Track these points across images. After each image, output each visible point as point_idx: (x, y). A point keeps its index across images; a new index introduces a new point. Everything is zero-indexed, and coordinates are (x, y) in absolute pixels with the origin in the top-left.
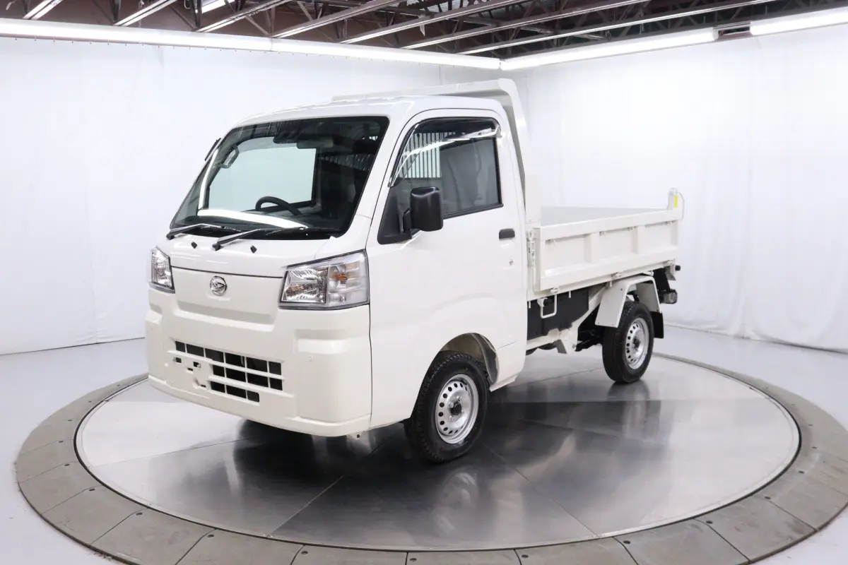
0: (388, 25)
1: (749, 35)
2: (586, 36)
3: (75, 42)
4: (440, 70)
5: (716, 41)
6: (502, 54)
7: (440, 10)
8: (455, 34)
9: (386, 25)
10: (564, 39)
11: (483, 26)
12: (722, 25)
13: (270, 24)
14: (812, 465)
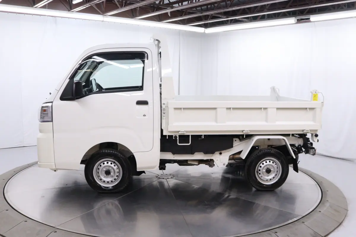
1: (310, 21)
2: (241, 19)
3: (17, 14)
4: (180, 32)
5: (297, 23)
6: (206, 26)
7: (179, 5)
8: (184, 16)
9: (153, 11)
10: (232, 20)
11: (196, 13)
12: (299, 17)
13: (103, 9)
14: (325, 209)
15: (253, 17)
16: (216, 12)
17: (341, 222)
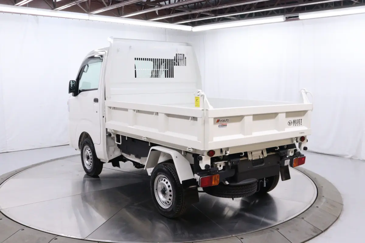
0: (141, 10)
1: (298, 19)
2: (229, 17)
4: (166, 31)
5: (285, 21)
6: (193, 24)
7: (166, 4)
8: (172, 15)
10: (220, 18)
11: (184, 11)
12: (288, 15)
13: (88, 7)
14: (322, 204)
15: (240, 15)
16: (205, 10)
17: (338, 216)
